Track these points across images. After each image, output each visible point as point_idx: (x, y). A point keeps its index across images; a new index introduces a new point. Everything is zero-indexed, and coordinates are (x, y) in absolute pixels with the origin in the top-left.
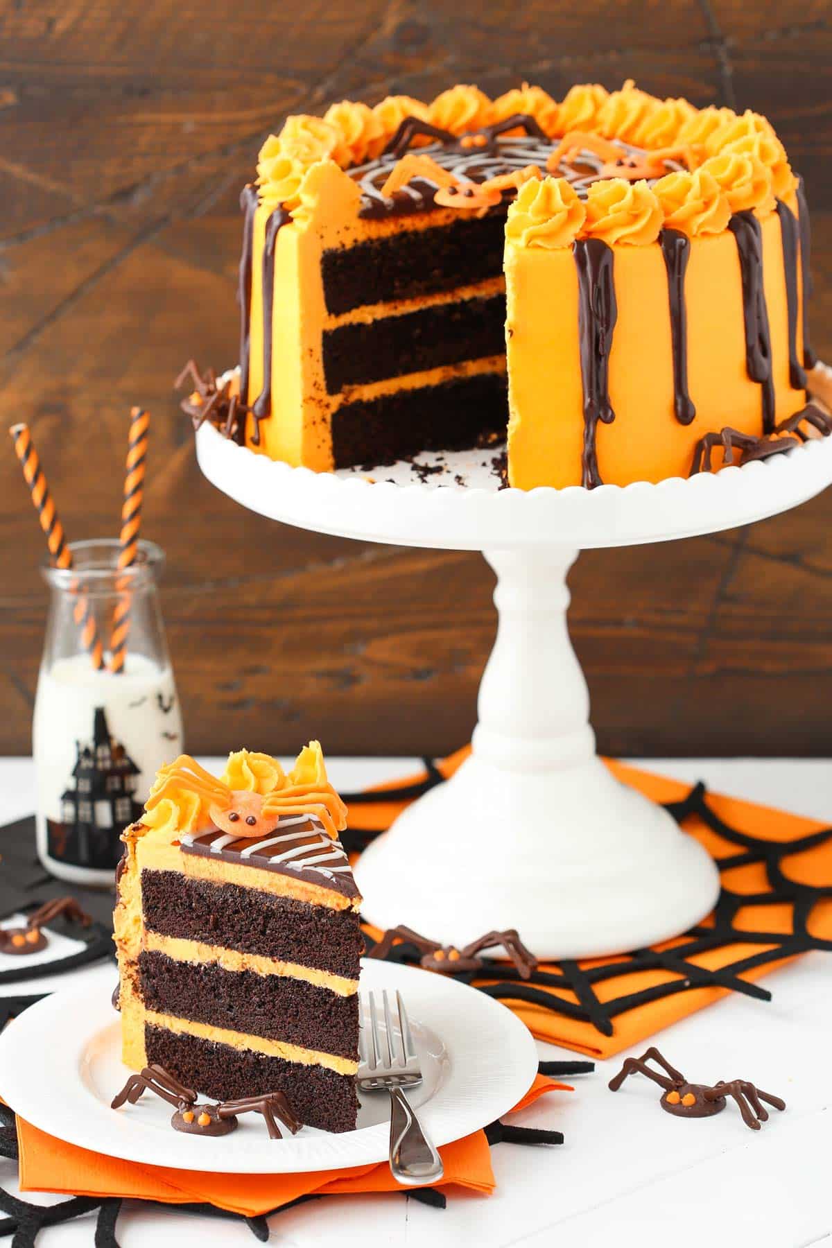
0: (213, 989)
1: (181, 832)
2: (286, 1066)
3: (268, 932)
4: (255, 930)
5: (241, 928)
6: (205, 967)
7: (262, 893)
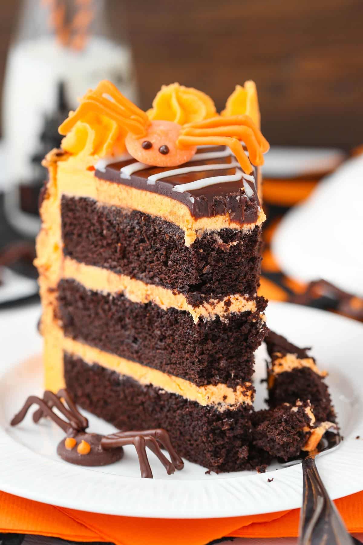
0: (121, 319)
1: (96, 157)
2: (184, 402)
3: (170, 263)
4: (158, 260)
5: (146, 258)
6: (113, 298)
7: (166, 222)
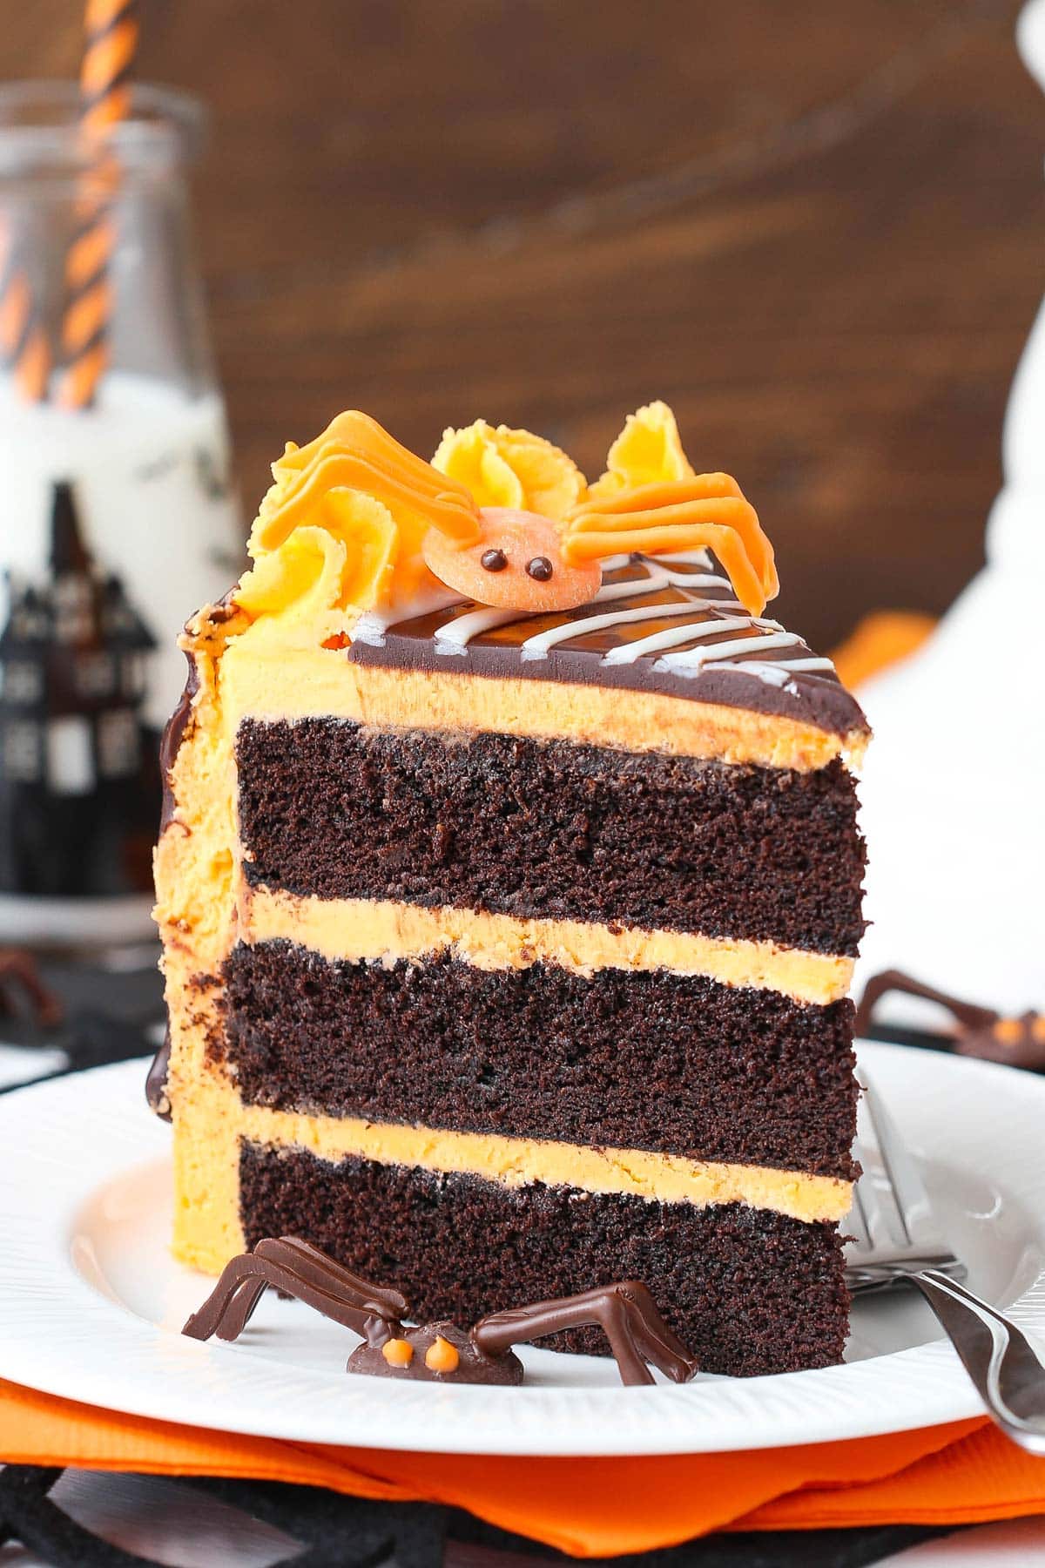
0: (439, 1025)
1: (350, 609)
2: (646, 1213)
3: (599, 852)
4: (561, 850)
5: (521, 853)
6: (417, 971)
7: (584, 749)
